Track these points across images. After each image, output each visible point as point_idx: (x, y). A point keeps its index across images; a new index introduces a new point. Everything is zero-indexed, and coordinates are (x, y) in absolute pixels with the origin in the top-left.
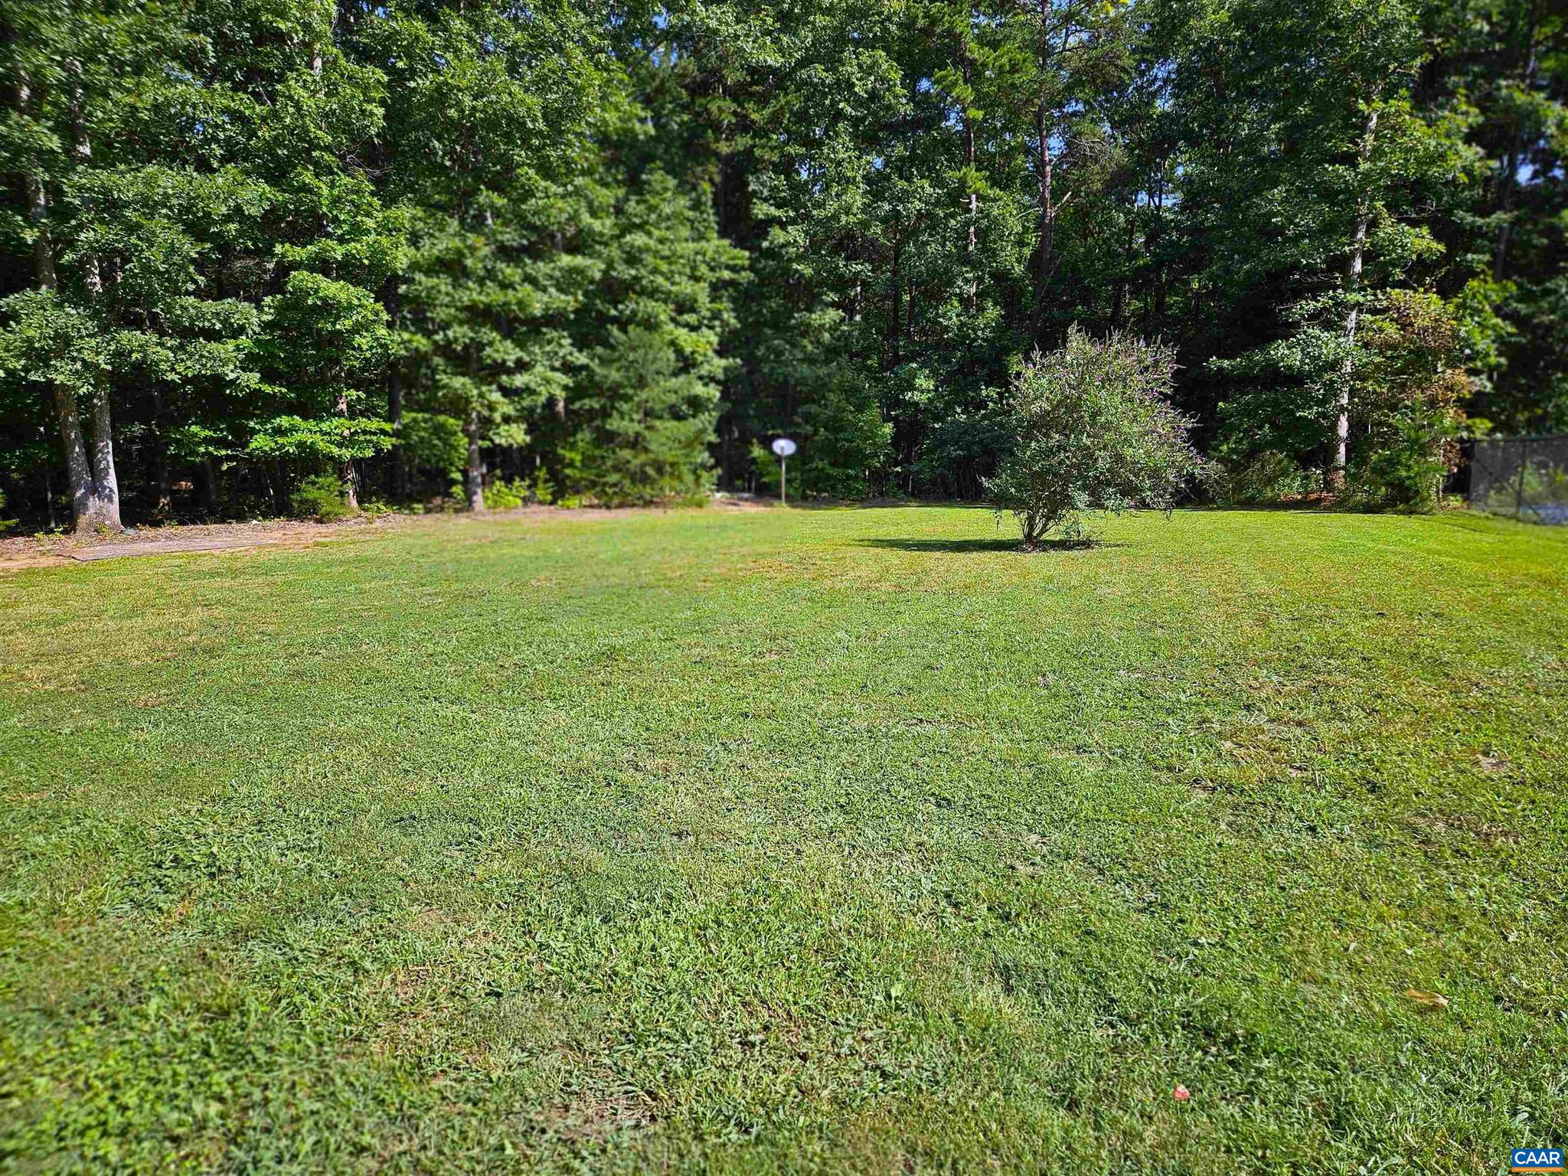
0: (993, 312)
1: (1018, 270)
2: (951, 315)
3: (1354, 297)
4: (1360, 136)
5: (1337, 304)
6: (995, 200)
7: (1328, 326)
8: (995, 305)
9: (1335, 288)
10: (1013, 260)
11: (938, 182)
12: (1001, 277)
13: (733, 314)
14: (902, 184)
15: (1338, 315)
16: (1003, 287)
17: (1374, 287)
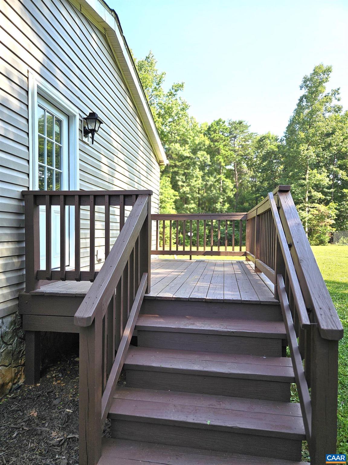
0: (227, 205)
1: (232, 196)
2: (218, 206)
3: (307, 205)
4: (306, 175)
5: (304, 206)
6: (227, 182)
7: (303, 210)
8: (228, 204)
9: (303, 203)
10: (231, 194)
11: (215, 177)
12: (228, 197)
13: (174, 206)
14: (208, 178)
15: (304, 208)
16: (229, 200)
17: (311, 203)
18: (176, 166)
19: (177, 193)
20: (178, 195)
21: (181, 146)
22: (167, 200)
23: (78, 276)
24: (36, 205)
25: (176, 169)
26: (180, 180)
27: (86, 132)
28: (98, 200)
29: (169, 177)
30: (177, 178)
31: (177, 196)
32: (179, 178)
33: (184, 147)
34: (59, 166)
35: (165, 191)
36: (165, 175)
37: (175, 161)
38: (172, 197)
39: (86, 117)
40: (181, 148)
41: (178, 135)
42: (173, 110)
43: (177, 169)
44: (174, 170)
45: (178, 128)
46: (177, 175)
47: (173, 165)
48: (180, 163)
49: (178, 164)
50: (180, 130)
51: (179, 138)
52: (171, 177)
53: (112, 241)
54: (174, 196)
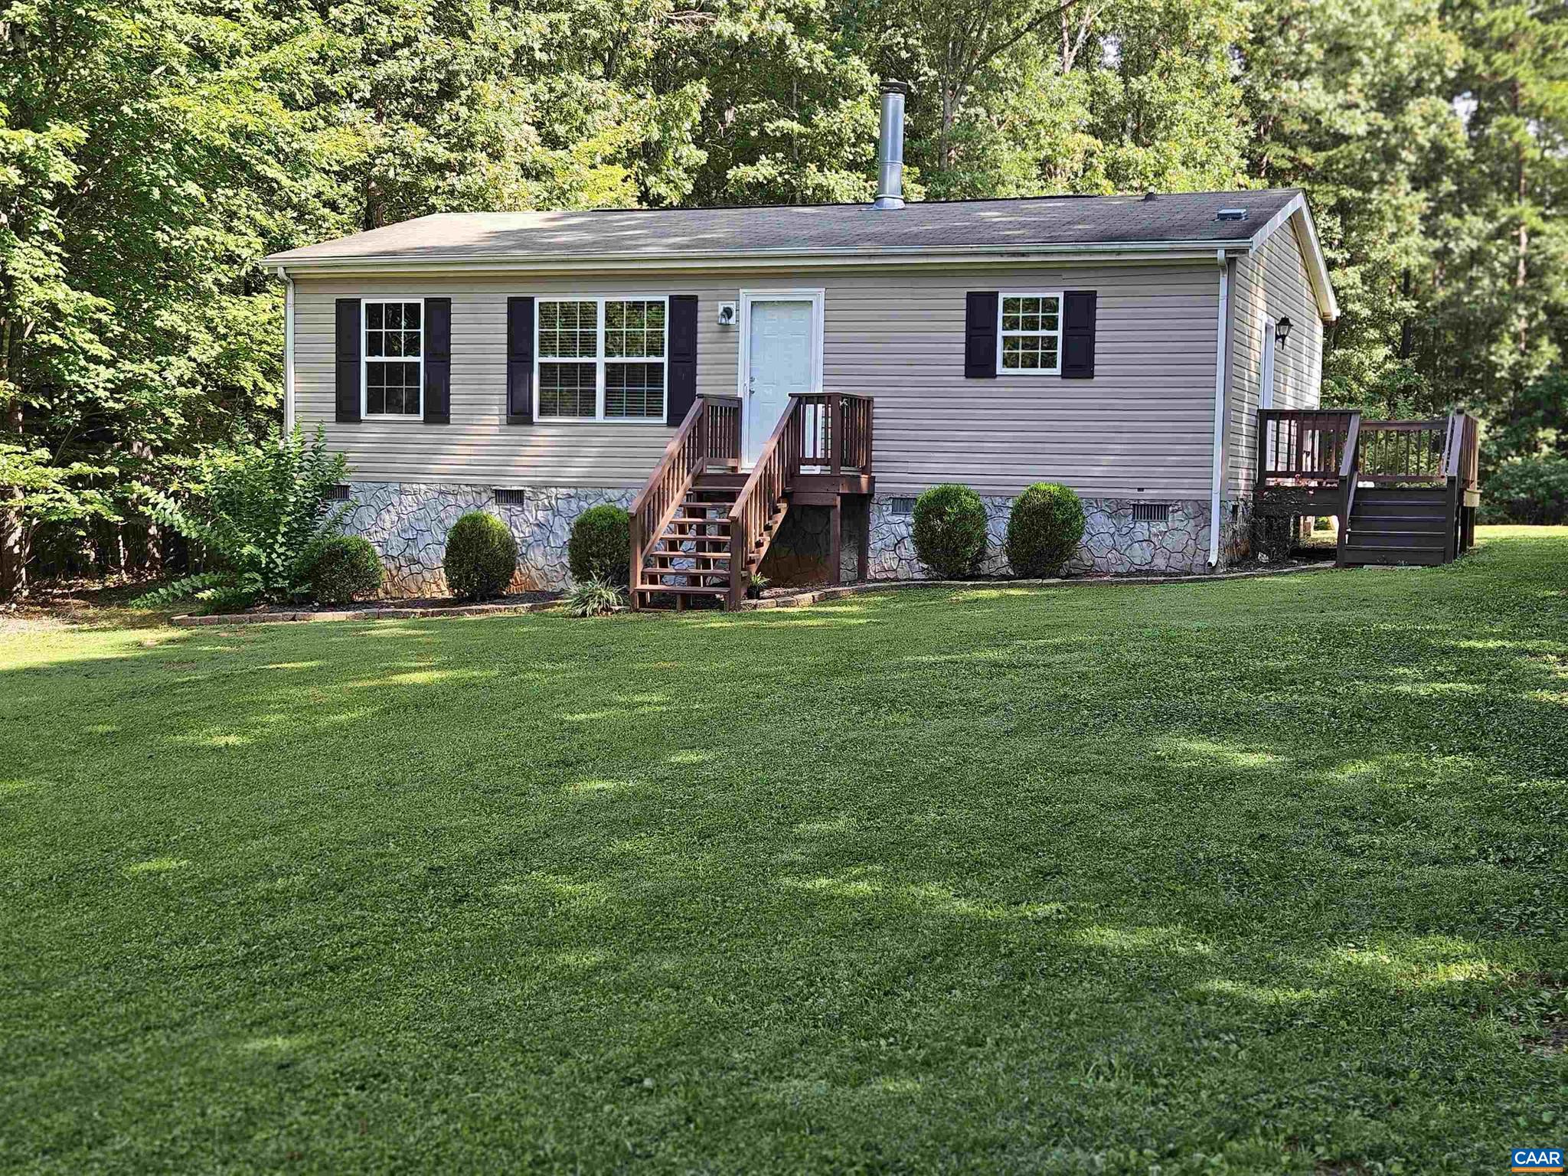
18: (1299, 169)
24: (1268, 420)
47: (1289, 165)
48: (1322, 157)
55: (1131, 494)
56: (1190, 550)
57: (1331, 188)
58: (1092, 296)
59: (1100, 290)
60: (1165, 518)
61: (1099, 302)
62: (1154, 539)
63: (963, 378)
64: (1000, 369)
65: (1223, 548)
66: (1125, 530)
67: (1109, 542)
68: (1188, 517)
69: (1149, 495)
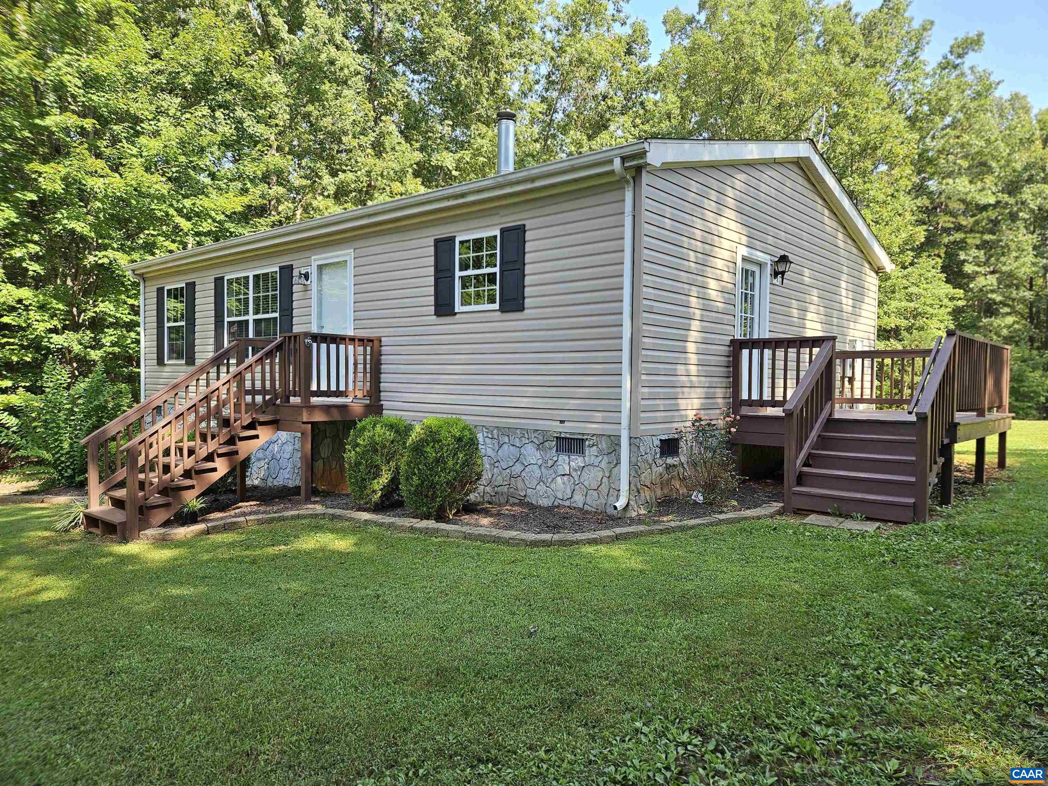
18: (959, 228)
19: (960, 293)
20: (962, 296)
21: (971, 182)
22: (931, 311)
23: (774, 403)
24: (741, 349)
25: (959, 236)
26: (971, 259)
27: (776, 274)
28: (790, 344)
29: (939, 256)
30: (962, 256)
31: (960, 299)
32: (967, 254)
33: (979, 183)
34: (752, 313)
35: (925, 290)
36: (927, 254)
37: (955, 217)
38: (946, 301)
39: (777, 259)
40: (973, 188)
41: (965, 157)
42: (952, 102)
43: (963, 236)
44: (951, 238)
45: (966, 138)
46: (961, 249)
47: (952, 226)
48: (972, 220)
49: (964, 223)
50: (971, 145)
51: (965, 164)
52: (943, 255)
53: (802, 374)
54: (952, 299)
55: (556, 428)
56: (604, 489)
57: (978, 235)
58: (522, 229)
59: (529, 224)
60: (581, 451)
61: (529, 235)
62: (574, 474)
63: (435, 317)
64: (458, 308)
65: (636, 489)
66: (550, 463)
67: (537, 473)
68: (601, 452)
69: (569, 429)
